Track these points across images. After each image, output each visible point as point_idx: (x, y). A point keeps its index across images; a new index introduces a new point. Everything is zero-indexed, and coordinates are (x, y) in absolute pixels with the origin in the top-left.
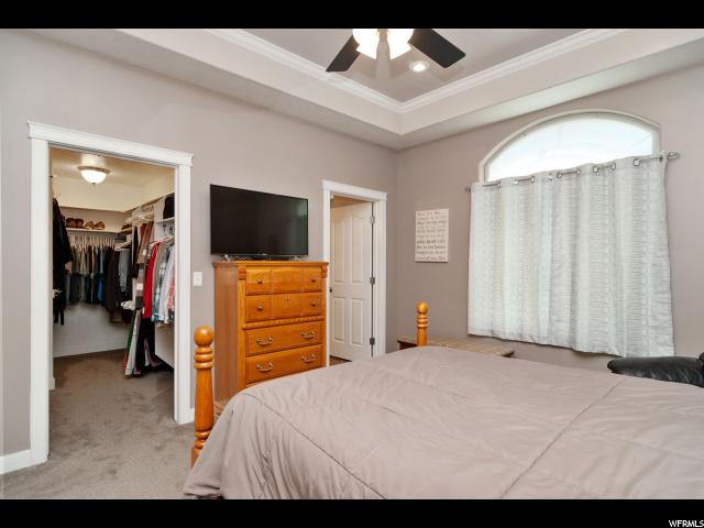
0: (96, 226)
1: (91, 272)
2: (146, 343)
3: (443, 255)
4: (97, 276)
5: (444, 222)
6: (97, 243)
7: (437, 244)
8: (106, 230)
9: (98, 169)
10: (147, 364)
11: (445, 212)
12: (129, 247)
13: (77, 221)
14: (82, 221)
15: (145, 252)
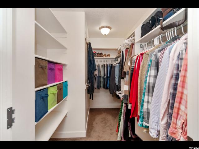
0: (107, 56)
1: (105, 75)
2: (129, 123)
4: (107, 77)
6: (107, 63)
8: (111, 57)
9: (107, 27)
10: (130, 136)
12: (119, 63)
13: (100, 54)
14: (102, 54)
15: (129, 64)
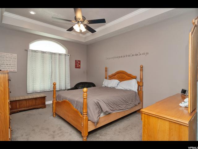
3: (15, 69)
5: (15, 59)
7: (12, 66)
11: (16, 55)
